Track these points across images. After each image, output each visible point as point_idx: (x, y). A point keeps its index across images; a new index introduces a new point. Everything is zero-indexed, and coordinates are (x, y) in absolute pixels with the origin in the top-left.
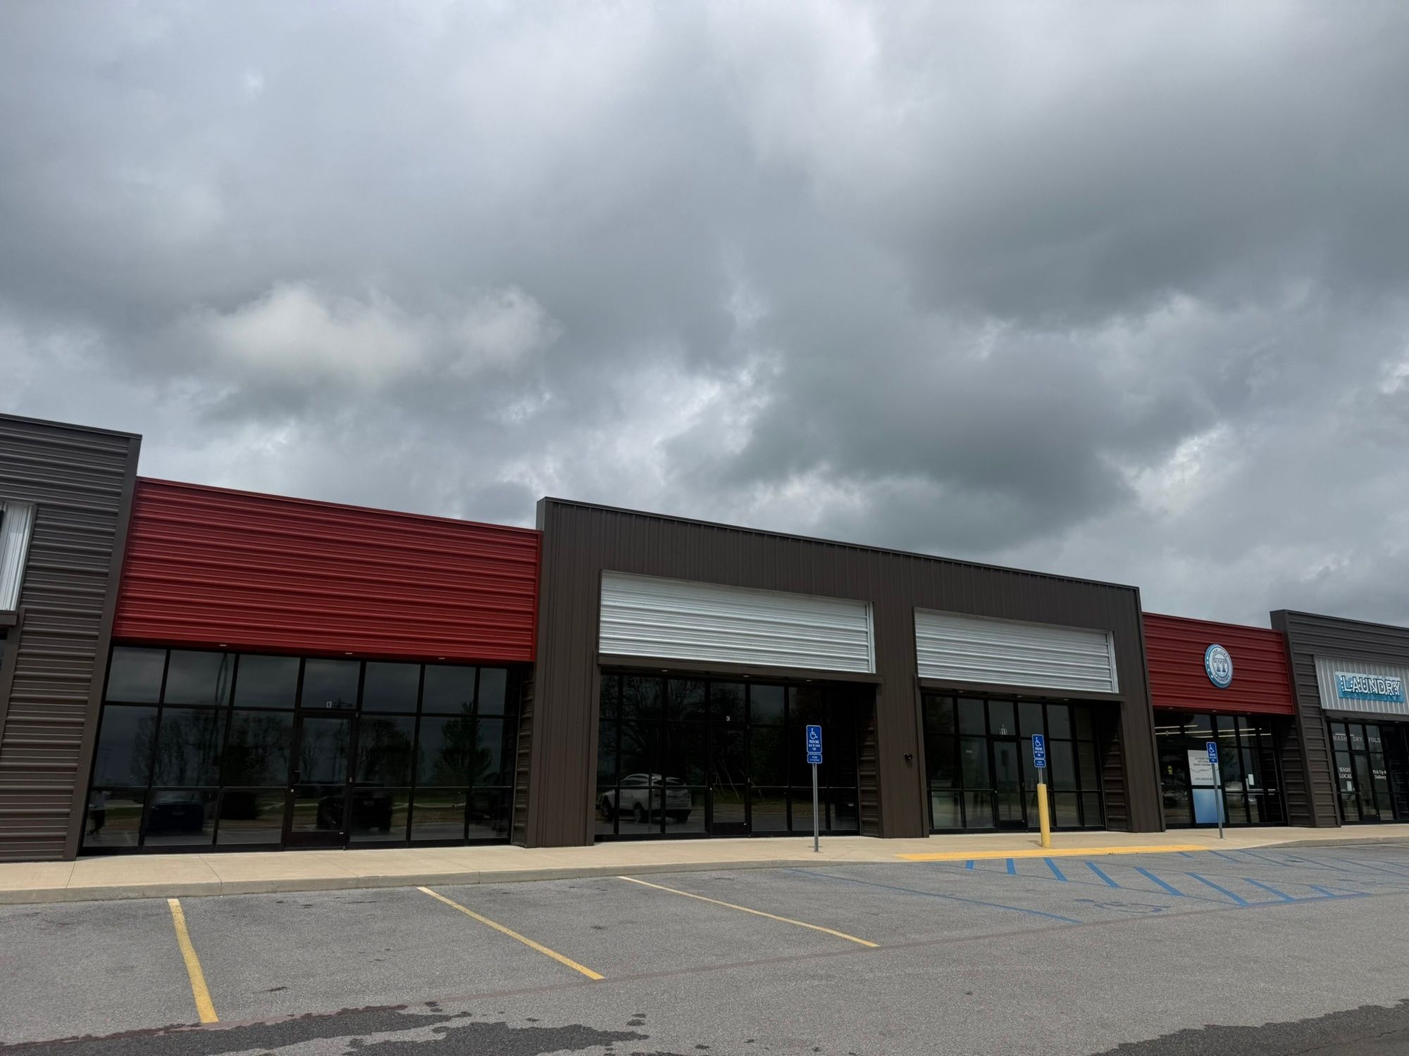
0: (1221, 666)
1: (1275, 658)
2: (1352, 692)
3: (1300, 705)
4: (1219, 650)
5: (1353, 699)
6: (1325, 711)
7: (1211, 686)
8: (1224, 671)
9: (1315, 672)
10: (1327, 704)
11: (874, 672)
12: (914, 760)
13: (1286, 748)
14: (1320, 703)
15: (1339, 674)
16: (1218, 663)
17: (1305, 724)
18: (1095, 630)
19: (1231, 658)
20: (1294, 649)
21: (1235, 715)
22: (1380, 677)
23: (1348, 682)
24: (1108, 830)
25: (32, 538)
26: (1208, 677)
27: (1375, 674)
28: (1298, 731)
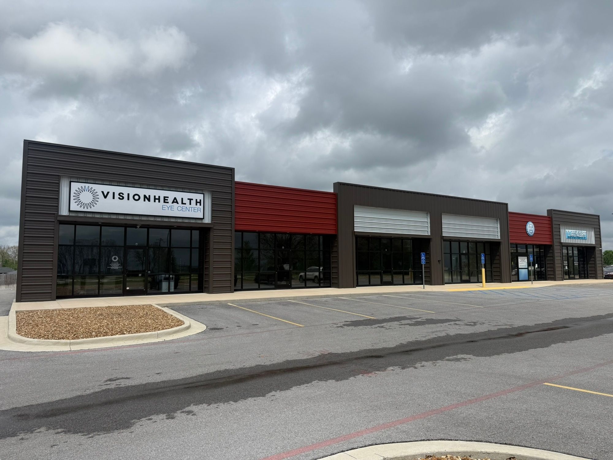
0: (531, 229)
1: (547, 226)
2: (571, 236)
3: (554, 241)
4: (531, 223)
5: (571, 239)
6: (562, 243)
7: (527, 236)
8: (532, 231)
9: (560, 230)
10: (562, 241)
11: (430, 235)
12: (441, 262)
13: (548, 255)
14: (560, 241)
15: (567, 230)
16: (530, 228)
17: (555, 247)
18: (494, 218)
19: (534, 226)
20: (554, 223)
21: (533, 245)
22: (580, 231)
23: (570, 233)
24: (494, 282)
25: (212, 201)
26: (527, 233)
27: (578, 230)
28: (553, 250)
